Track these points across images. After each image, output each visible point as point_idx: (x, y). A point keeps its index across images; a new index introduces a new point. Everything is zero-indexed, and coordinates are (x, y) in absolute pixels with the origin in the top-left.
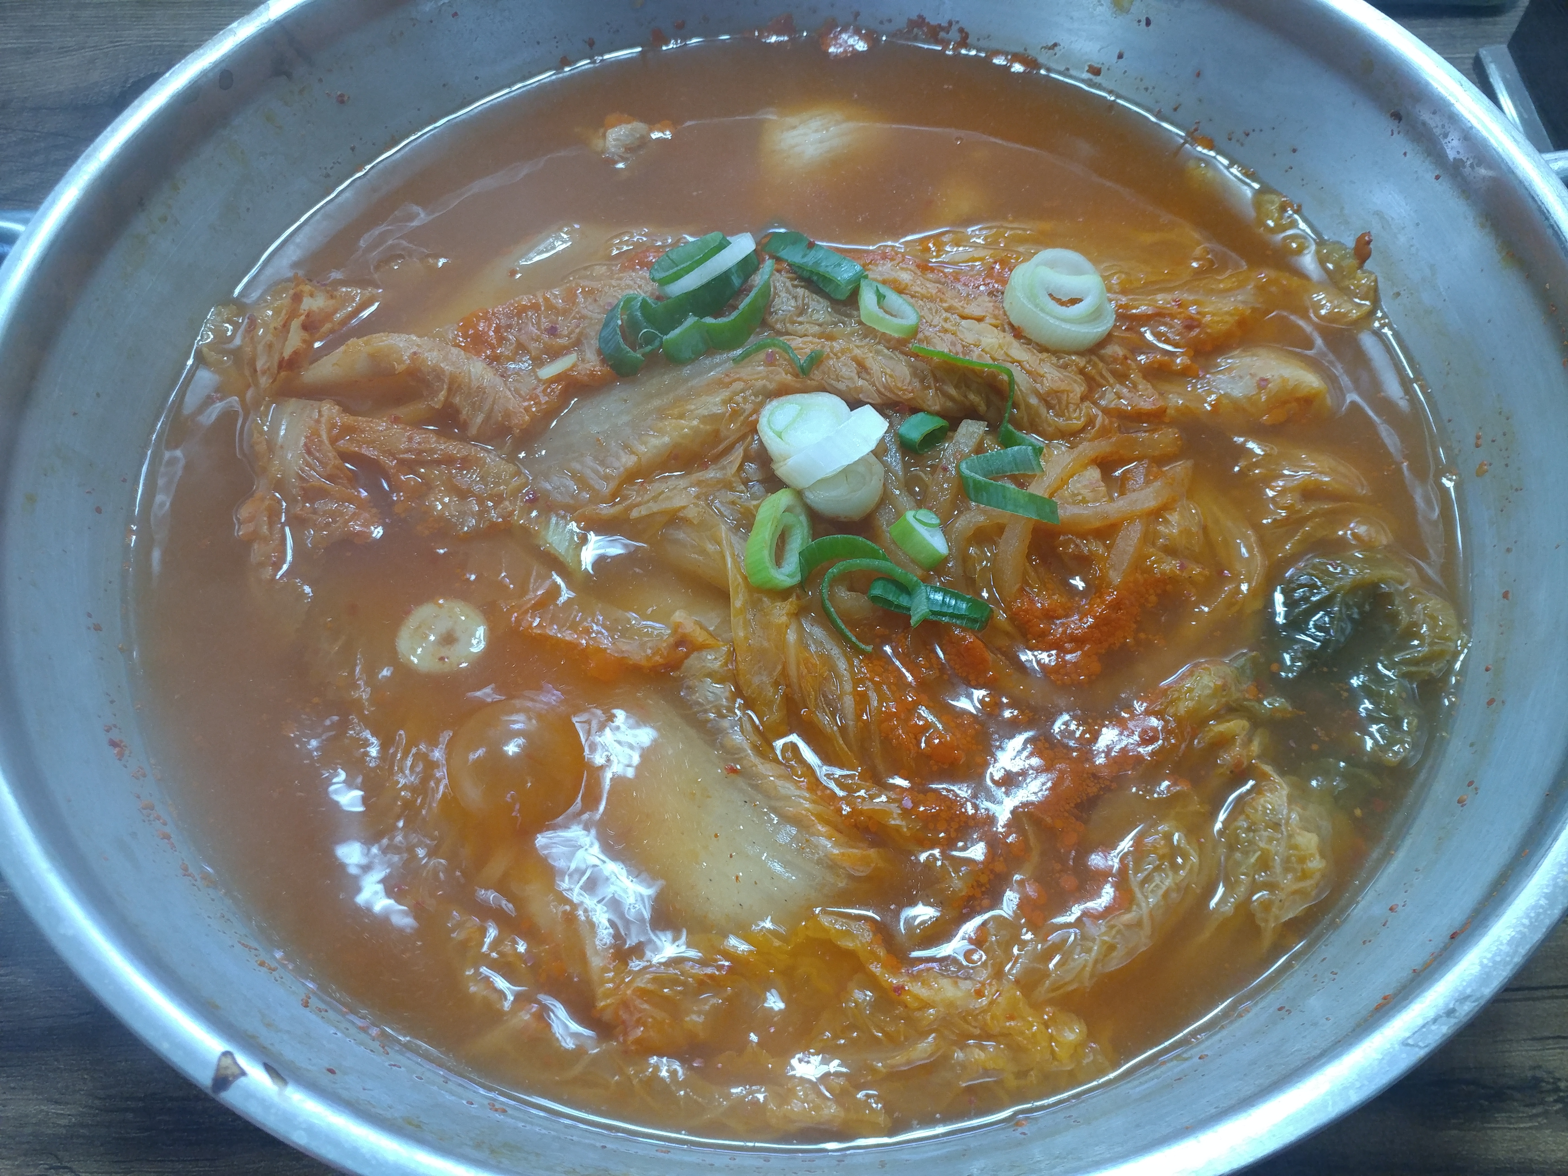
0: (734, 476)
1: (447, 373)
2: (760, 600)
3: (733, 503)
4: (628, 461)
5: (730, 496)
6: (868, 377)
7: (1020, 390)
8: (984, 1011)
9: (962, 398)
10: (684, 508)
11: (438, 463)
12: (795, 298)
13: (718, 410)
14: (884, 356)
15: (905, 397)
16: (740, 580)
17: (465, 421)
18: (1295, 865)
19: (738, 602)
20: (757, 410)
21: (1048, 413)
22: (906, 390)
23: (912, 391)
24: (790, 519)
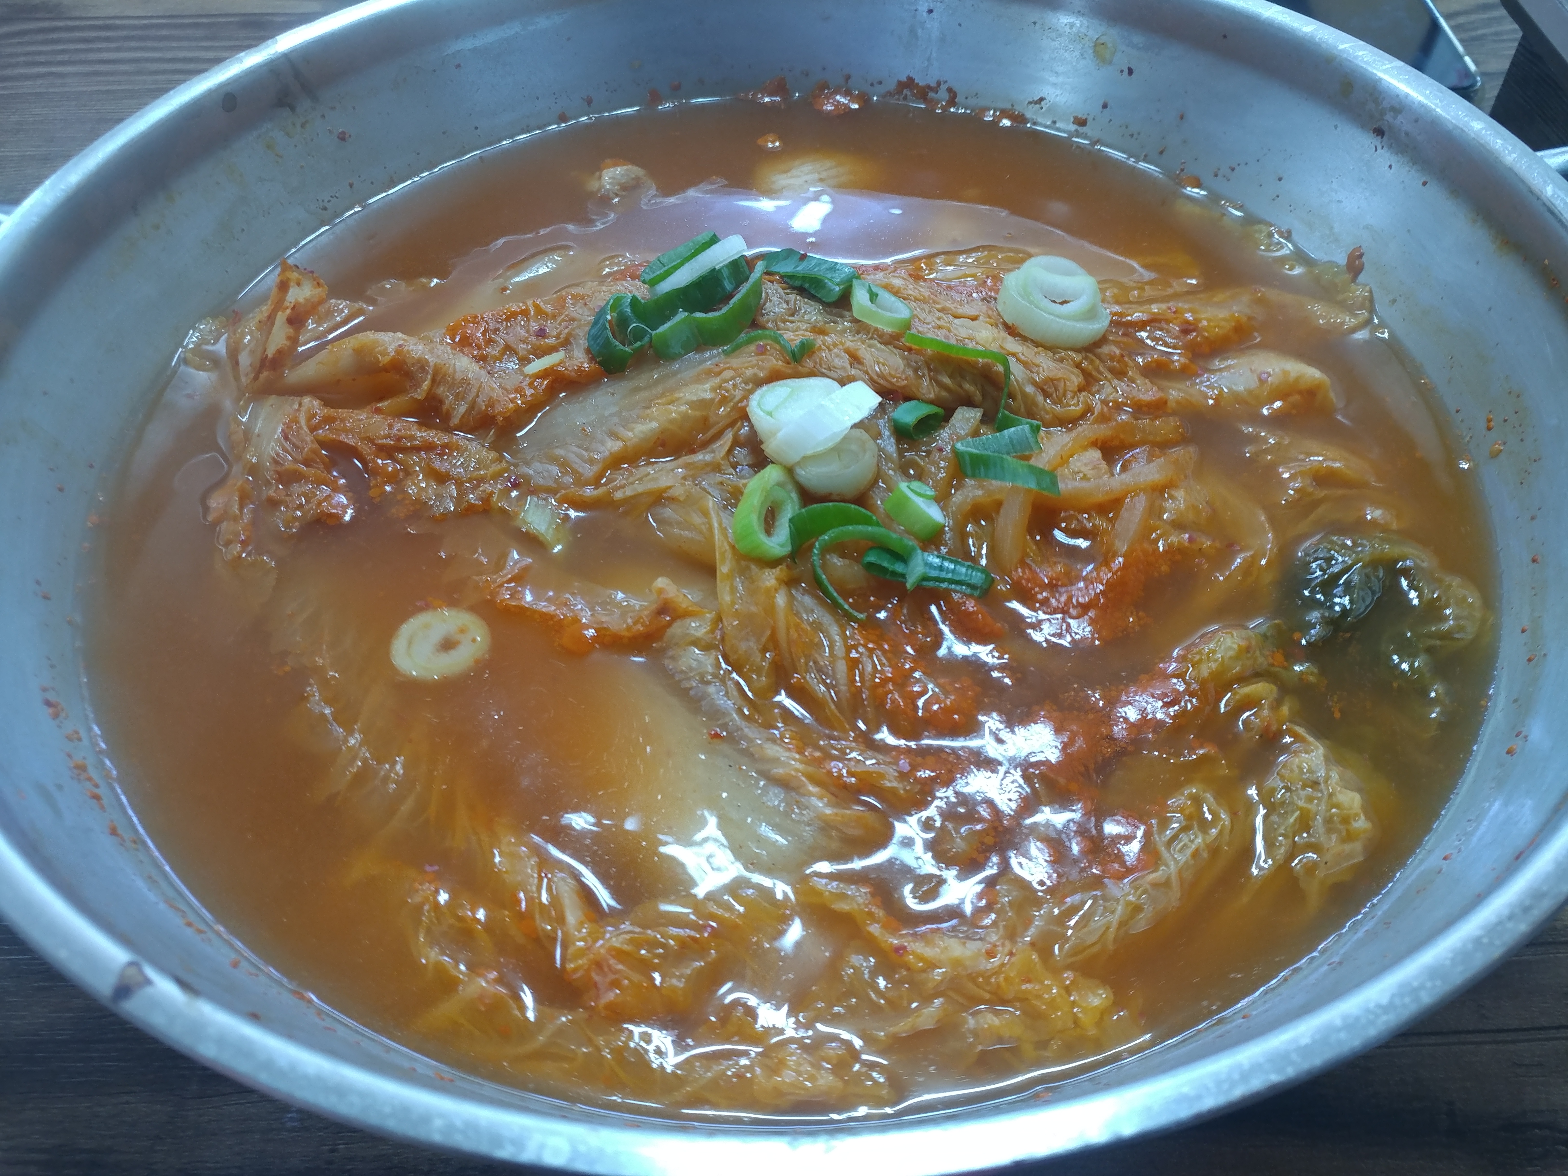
0: (723, 459)
1: (431, 364)
2: (748, 568)
3: (722, 483)
4: (614, 446)
5: (718, 477)
6: (860, 367)
7: (1016, 380)
8: (997, 972)
9: (958, 388)
10: (670, 488)
11: (417, 449)
12: (787, 302)
13: (708, 395)
14: (878, 349)
15: (899, 384)
16: (727, 547)
17: (448, 411)
18: (1338, 826)
19: (724, 569)
20: (746, 397)
21: (1045, 401)
22: (900, 378)
23: (906, 379)
24: (781, 494)
